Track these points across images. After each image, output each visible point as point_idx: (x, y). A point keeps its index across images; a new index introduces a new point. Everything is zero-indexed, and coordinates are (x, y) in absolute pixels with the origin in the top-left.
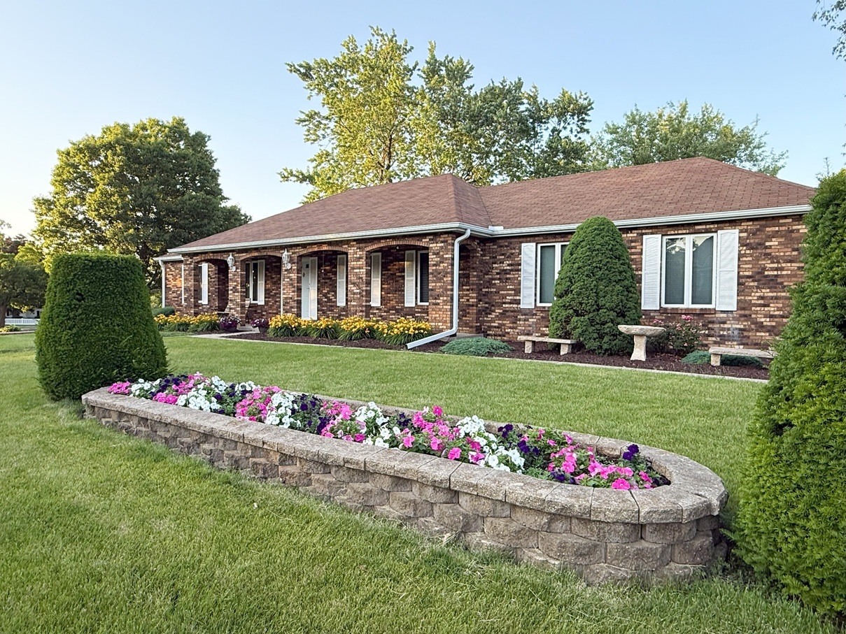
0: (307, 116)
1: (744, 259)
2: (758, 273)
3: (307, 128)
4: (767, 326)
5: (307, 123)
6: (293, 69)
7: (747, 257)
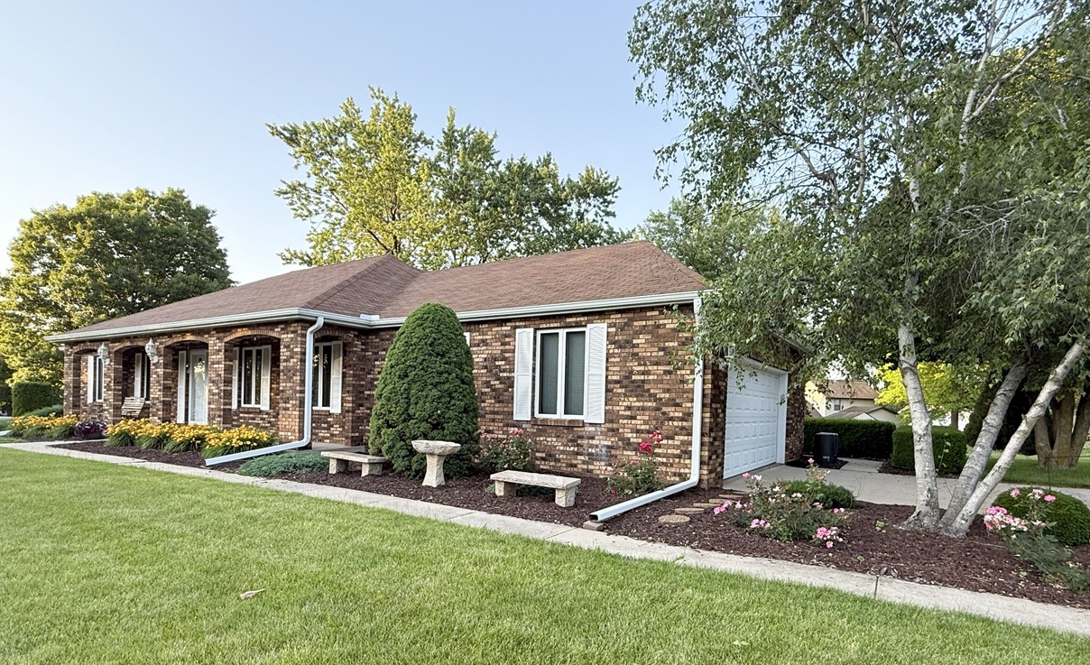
0: (290, 187)
1: (613, 360)
2: (626, 377)
3: (289, 201)
4: (634, 443)
5: (290, 195)
6: (275, 132)
7: (615, 357)
